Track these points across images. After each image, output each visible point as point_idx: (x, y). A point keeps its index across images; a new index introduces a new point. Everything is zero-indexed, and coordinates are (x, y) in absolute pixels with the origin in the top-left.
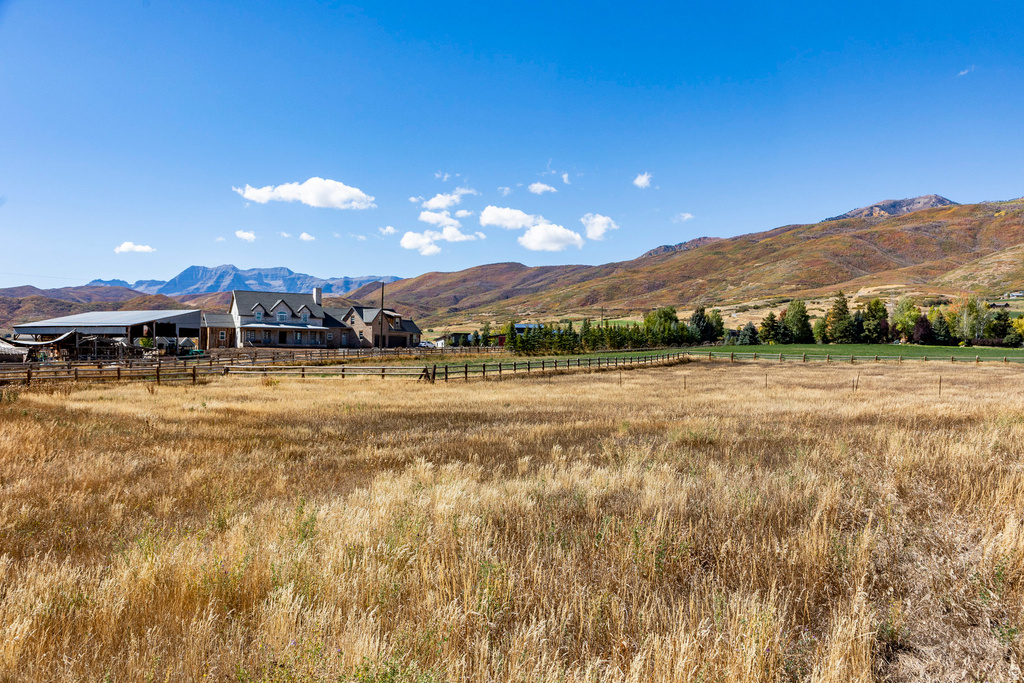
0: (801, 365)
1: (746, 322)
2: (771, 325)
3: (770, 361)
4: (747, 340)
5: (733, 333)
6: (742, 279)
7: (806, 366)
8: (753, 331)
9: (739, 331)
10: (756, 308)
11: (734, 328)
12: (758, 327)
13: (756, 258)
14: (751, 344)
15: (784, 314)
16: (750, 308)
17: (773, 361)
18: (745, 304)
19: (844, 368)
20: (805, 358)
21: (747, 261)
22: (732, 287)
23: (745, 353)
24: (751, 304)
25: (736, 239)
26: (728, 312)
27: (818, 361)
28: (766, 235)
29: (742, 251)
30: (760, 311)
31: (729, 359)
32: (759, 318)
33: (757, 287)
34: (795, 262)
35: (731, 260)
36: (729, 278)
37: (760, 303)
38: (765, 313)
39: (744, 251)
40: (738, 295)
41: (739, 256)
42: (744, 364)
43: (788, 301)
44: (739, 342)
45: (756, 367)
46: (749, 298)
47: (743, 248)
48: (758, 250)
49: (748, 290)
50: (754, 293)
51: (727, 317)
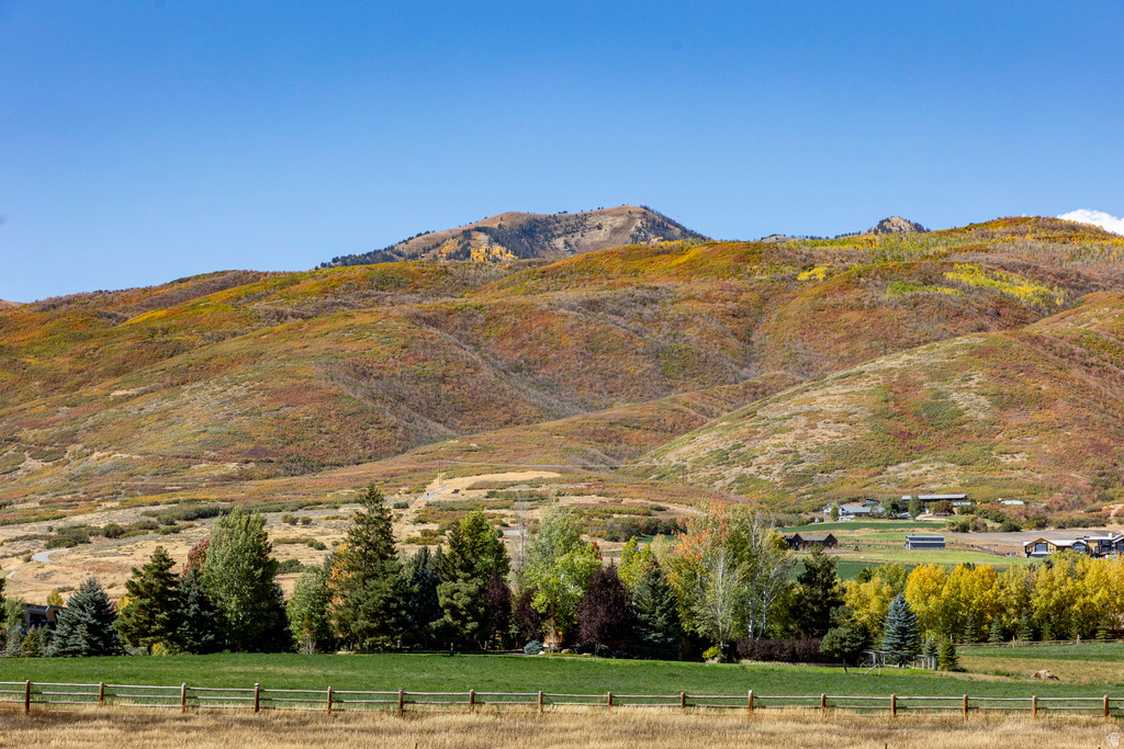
0: (246, 723)
1: (77, 579)
2: (158, 587)
3: (150, 709)
4: (80, 639)
5: (37, 617)
6: (71, 438)
7: (261, 724)
8: (101, 609)
9: (56, 610)
10: (114, 533)
11: (39, 597)
12: (118, 595)
13: (118, 372)
14: (93, 651)
15: (198, 555)
16: (95, 532)
17: (160, 709)
18: (79, 519)
19: (377, 731)
20: (260, 701)
21: (87, 381)
22: (36, 464)
23: (71, 685)
24: (97, 519)
25: (52, 305)
26: (21, 547)
27: (300, 709)
28: (149, 298)
29: (70, 347)
30: (126, 544)
31: (17, 701)
32: (120, 568)
33: (117, 467)
34: (233, 391)
35: (37, 372)
36: (28, 434)
37: (125, 517)
38: (141, 552)
39: (80, 347)
40: (57, 490)
41: (63, 363)
42: (68, 718)
43: (213, 513)
44: (52, 648)
45: (105, 729)
46: (92, 500)
47: (76, 339)
48: (122, 347)
49: (87, 476)
50: (106, 484)
51: (17, 563)
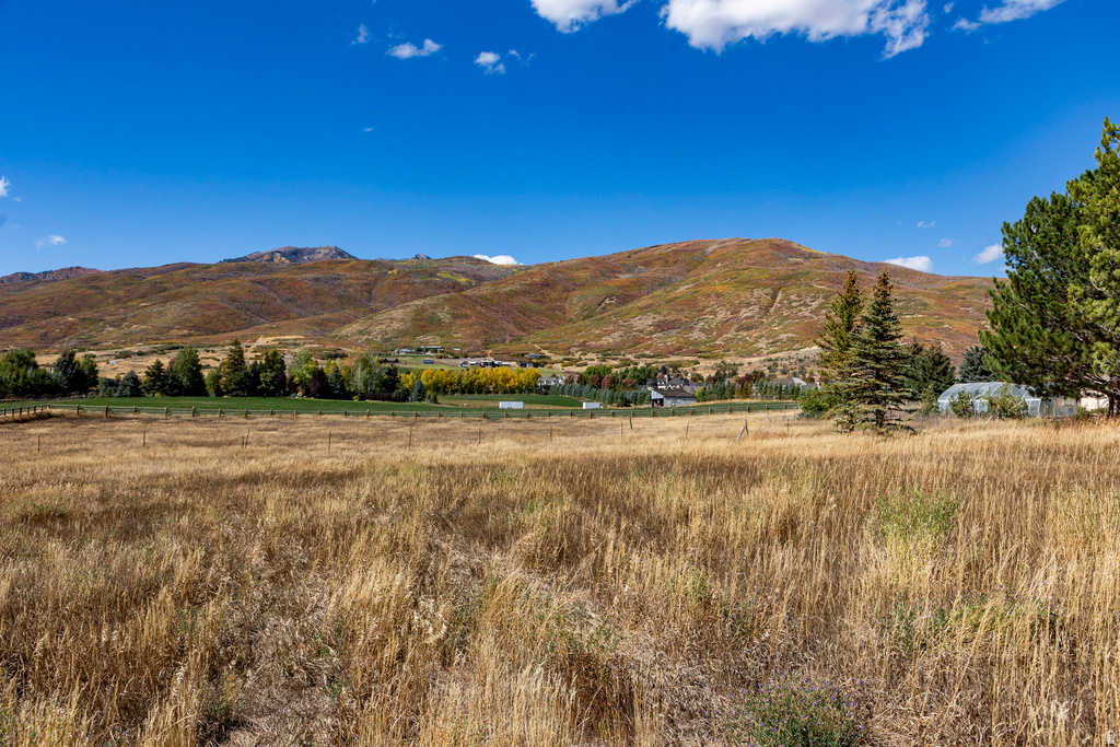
0: (189, 421)
1: (127, 370)
2: (157, 373)
3: (153, 416)
4: (127, 391)
5: (111, 383)
6: (125, 320)
7: (195, 421)
8: (134, 380)
9: (118, 381)
10: (141, 354)
11: (112, 376)
12: (142, 375)
13: (143, 297)
14: (132, 395)
15: (171, 363)
16: (133, 354)
17: (157, 416)
18: (127, 349)
19: (237, 423)
20: (195, 413)
21: (131, 300)
22: (111, 329)
23: (124, 407)
24: (134, 349)
25: (117, 272)
26: (105, 358)
27: (209, 416)
28: (155, 271)
29: (124, 287)
30: (145, 358)
31: (103, 413)
32: (143, 367)
33: (142, 330)
34: (189, 305)
35: (111, 296)
36: (108, 318)
37: (145, 349)
38: (151, 361)
39: (128, 288)
40: (119, 339)
41: (121, 293)
42: (122, 419)
43: (177, 348)
44: (117, 394)
45: (136, 423)
46: (132, 342)
47: (127, 285)
48: (144, 288)
49: (131, 333)
50: (138, 337)
51: (104, 364)
